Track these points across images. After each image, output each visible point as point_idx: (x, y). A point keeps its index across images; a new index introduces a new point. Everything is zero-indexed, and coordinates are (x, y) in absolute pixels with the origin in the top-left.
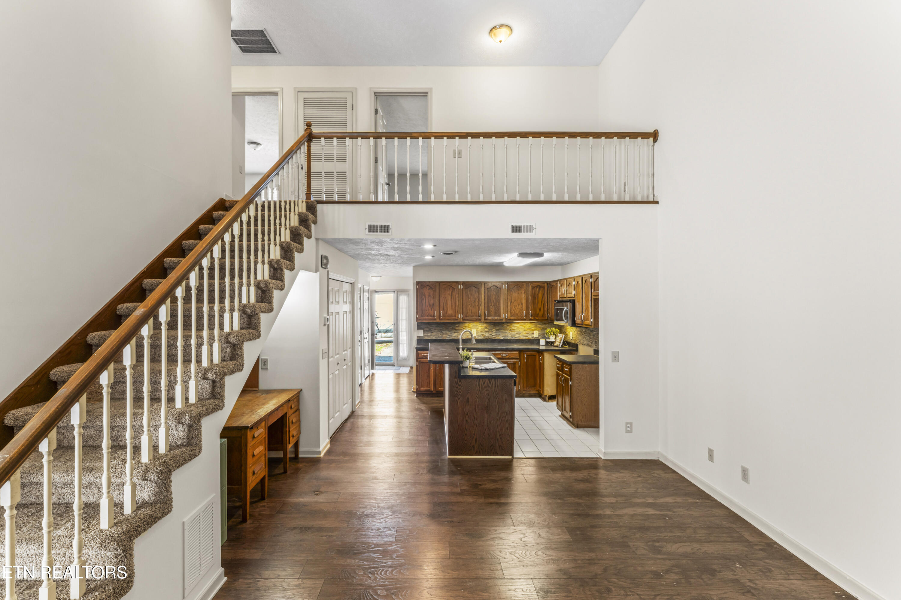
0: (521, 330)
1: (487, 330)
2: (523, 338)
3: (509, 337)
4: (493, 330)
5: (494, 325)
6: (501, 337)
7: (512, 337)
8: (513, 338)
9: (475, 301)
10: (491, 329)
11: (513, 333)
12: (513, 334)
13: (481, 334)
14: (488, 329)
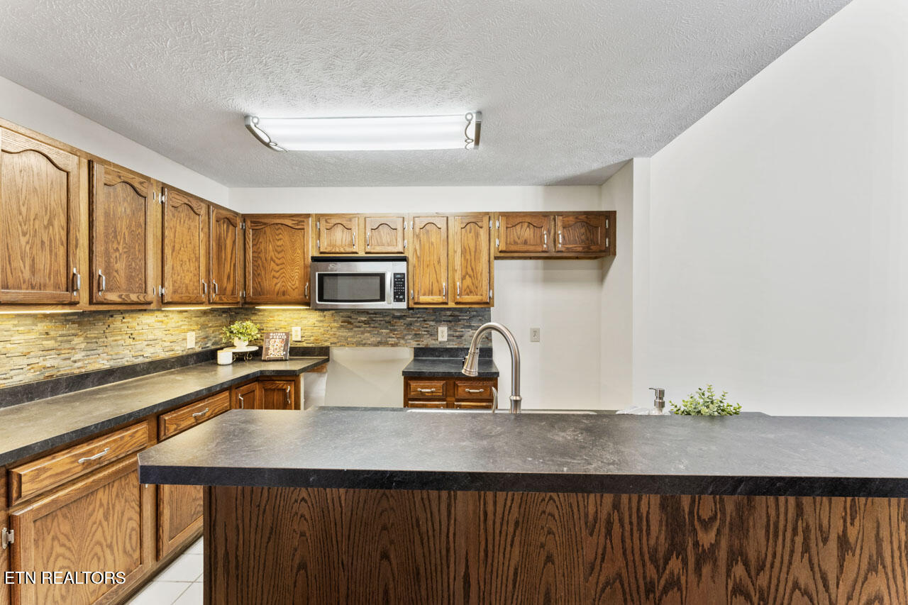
0: (159, 334)
1: (50, 344)
2: (162, 355)
3: (127, 357)
4: (76, 340)
5: (80, 324)
6: (102, 363)
7: (136, 357)
8: (140, 360)
9: (50, 223)
10: (67, 339)
11: (140, 345)
12: (139, 347)
13: (26, 361)
14: (54, 339)
